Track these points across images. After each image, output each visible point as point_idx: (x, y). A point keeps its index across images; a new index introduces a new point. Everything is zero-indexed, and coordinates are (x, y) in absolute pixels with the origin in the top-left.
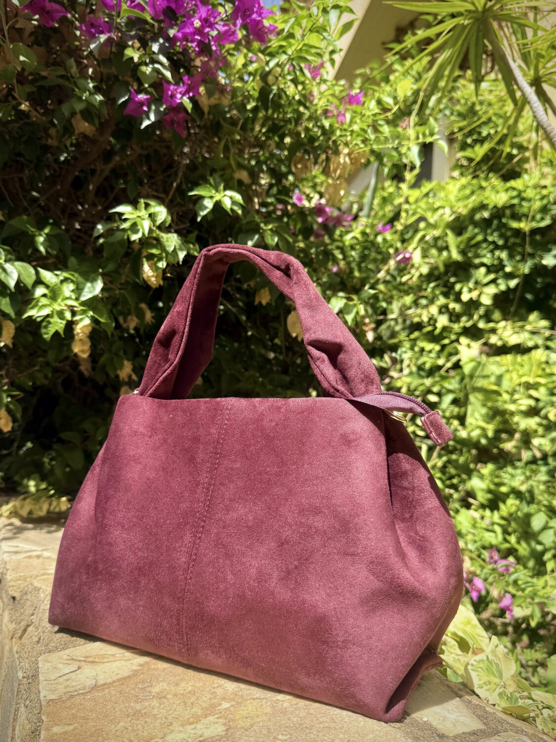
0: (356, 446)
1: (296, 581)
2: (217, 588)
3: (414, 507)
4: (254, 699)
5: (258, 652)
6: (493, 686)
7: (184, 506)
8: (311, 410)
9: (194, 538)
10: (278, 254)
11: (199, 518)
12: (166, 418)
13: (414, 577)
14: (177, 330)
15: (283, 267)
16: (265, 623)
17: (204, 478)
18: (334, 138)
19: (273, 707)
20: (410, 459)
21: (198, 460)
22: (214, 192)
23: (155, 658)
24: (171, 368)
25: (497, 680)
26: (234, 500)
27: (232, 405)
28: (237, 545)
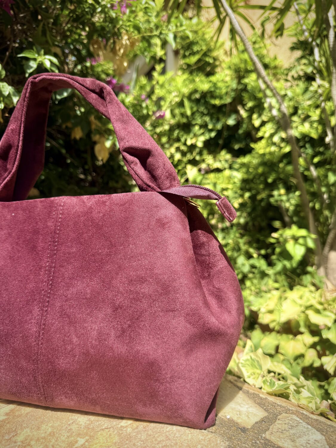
0: (169, 227)
1: (130, 337)
2: (65, 349)
3: (210, 268)
4: (103, 430)
5: (103, 393)
6: (257, 376)
7: (31, 286)
8: (131, 202)
9: (41, 312)
10: (93, 81)
11: (44, 295)
12: (9, 217)
13: (218, 320)
14: (12, 144)
15: (97, 91)
16: (107, 371)
17: (45, 263)
18: (118, 26)
19: (119, 435)
20: (206, 233)
21: (39, 248)
22: (37, 55)
23: (18, 405)
24: (10, 176)
25: (258, 371)
26: (73, 278)
27: (64, 202)
28: (79, 314)
